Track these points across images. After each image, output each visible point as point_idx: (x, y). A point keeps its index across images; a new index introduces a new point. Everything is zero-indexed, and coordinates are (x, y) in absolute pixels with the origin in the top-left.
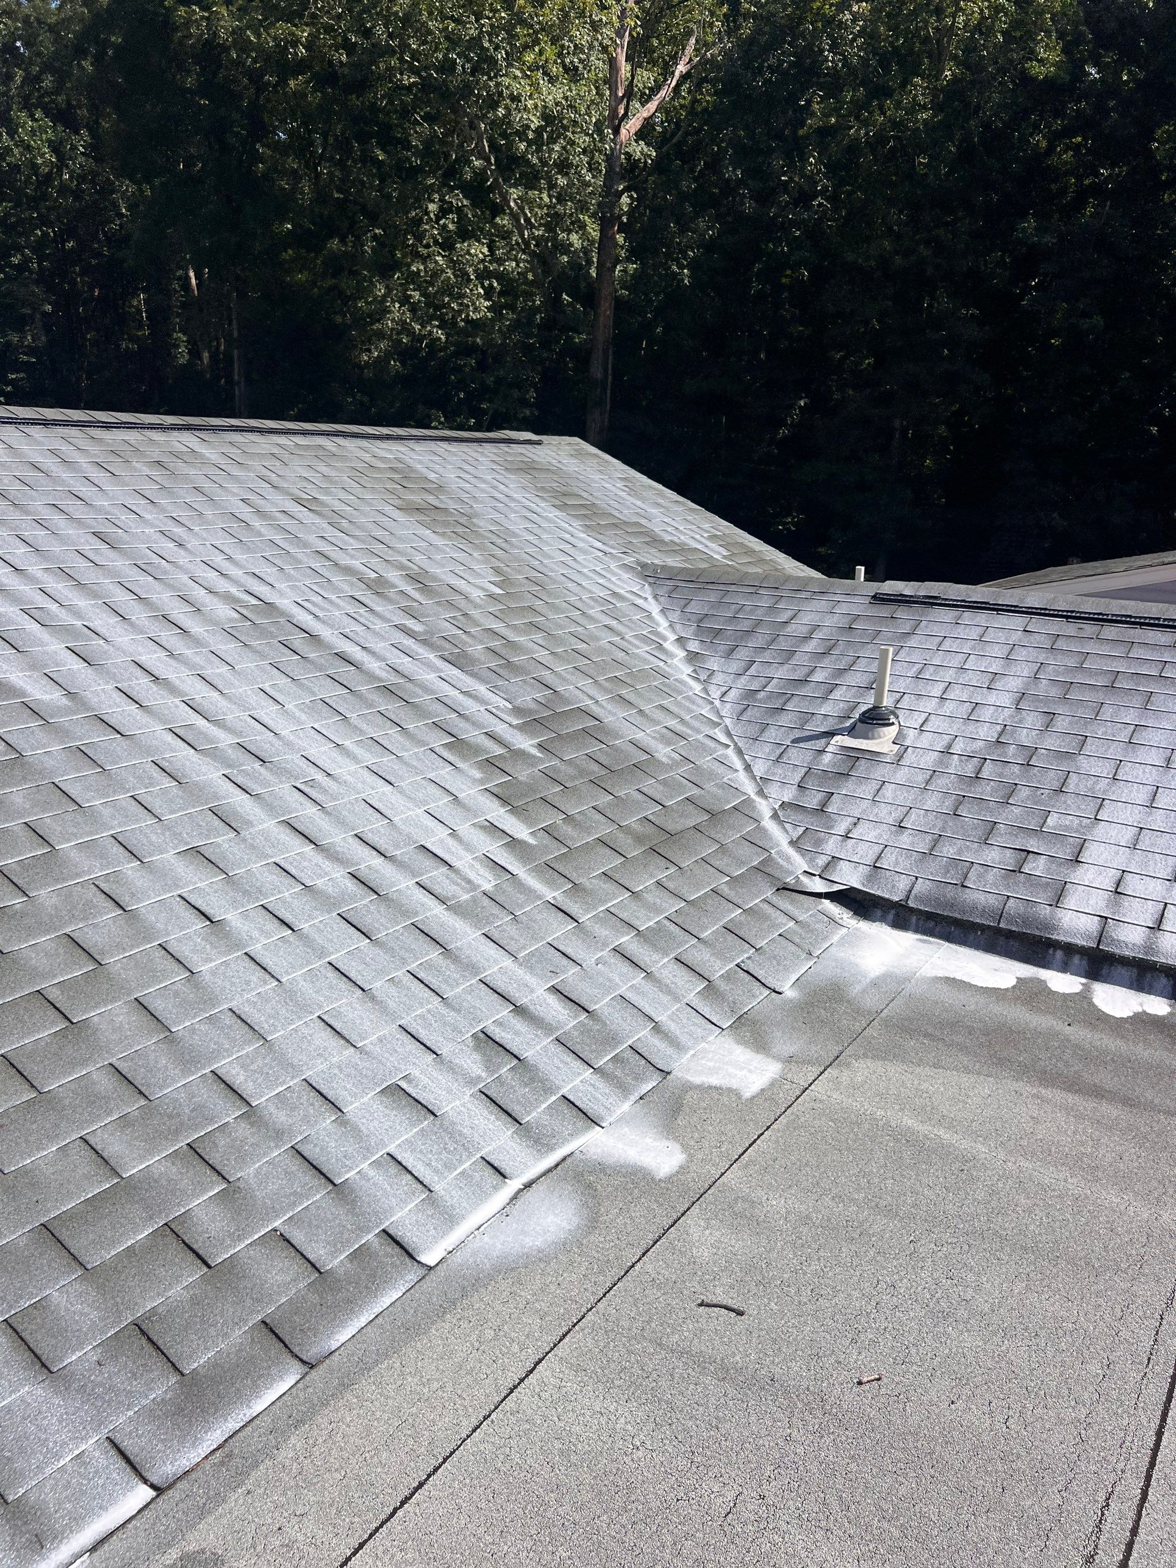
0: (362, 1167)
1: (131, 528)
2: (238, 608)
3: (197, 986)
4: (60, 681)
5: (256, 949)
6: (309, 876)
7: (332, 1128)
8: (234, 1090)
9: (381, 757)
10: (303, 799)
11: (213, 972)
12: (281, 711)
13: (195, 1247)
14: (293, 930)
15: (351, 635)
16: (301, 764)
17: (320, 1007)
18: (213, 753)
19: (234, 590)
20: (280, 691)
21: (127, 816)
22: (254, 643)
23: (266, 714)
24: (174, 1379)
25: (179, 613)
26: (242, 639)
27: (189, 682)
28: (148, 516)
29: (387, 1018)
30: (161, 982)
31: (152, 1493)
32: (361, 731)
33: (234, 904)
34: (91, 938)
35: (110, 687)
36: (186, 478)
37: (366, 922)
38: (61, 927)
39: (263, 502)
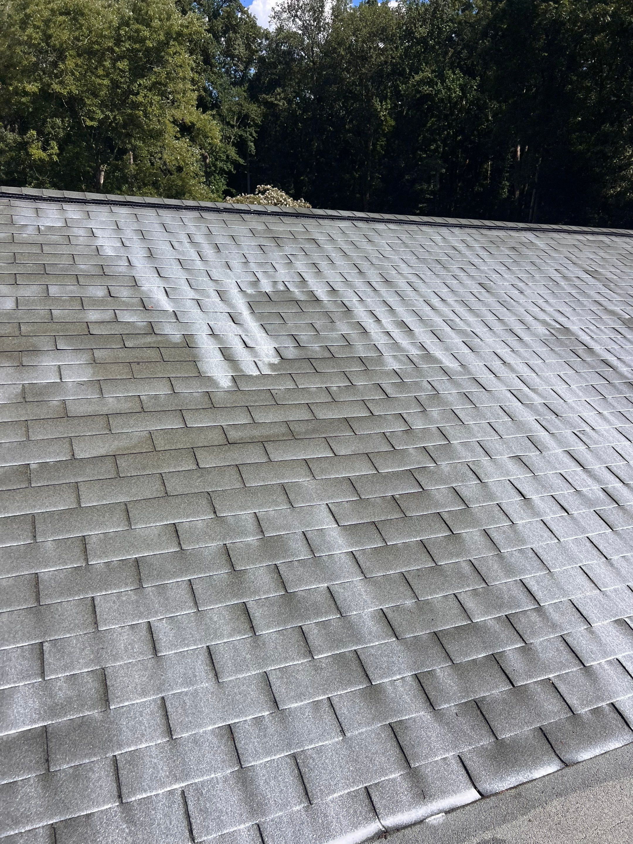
0: (601, 661)
1: (497, 281)
2: (549, 329)
3: (515, 531)
4: (458, 358)
5: (547, 519)
6: (579, 485)
7: (584, 632)
8: (531, 594)
9: (625, 424)
10: (577, 440)
11: (524, 526)
12: (568, 389)
13: (507, 672)
14: (568, 514)
15: (611, 350)
16: (578, 420)
17: (581, 562)
18: (530, 406)
19: (548, 319)
20: (569, 377)
21: (485, 433)
22: (556, 349)
23: (560, 389)
24: (492, 739)
25: (518, 329)
26: (551, 346)
27: (521, 366)
28: (506, 276)
29: (620, 579)
30: (497, 524)
31: (478, 796)
32: (613, 406)
33: (537, 491)
34: (465, 492)
35: (481, 364)
36: (527, 256)
37: (611, 519)
38: (450, 483)
39: (566, 272)
